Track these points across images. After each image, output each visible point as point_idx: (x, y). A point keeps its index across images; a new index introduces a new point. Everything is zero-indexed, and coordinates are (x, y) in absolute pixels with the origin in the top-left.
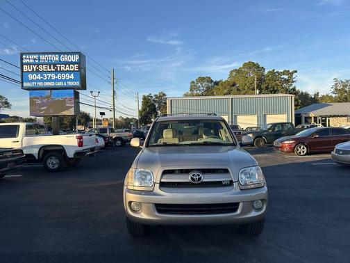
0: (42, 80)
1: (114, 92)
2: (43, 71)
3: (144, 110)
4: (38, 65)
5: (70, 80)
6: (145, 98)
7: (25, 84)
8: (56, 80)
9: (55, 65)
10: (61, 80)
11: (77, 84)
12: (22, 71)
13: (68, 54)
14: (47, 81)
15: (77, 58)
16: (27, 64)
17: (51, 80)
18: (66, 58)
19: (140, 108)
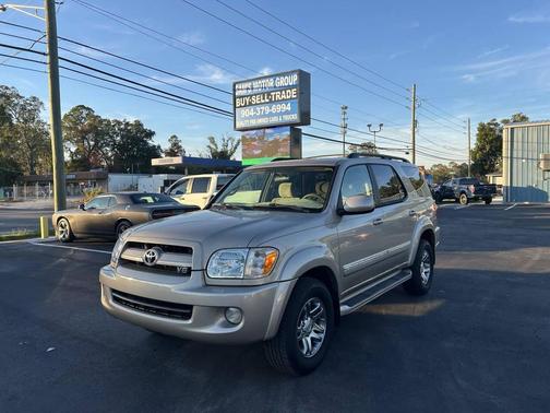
0: (255, 117)
1: (415, 122)
2: (256, 104)
3: (480, 149)
4: (251, 96)
5: (287, 113)
6: (482, 128)
7: (238, 126)
8: (271, 115)
9: (269, 94)
10: (277, 114)
11: (295, 117)
12: (235, 107)
13: (284, 75)
14: (261, 117)
15: (295, 78)
16: (240, 97)
17: (264, 116)
18: (282, 82)
19: (473, 147)
